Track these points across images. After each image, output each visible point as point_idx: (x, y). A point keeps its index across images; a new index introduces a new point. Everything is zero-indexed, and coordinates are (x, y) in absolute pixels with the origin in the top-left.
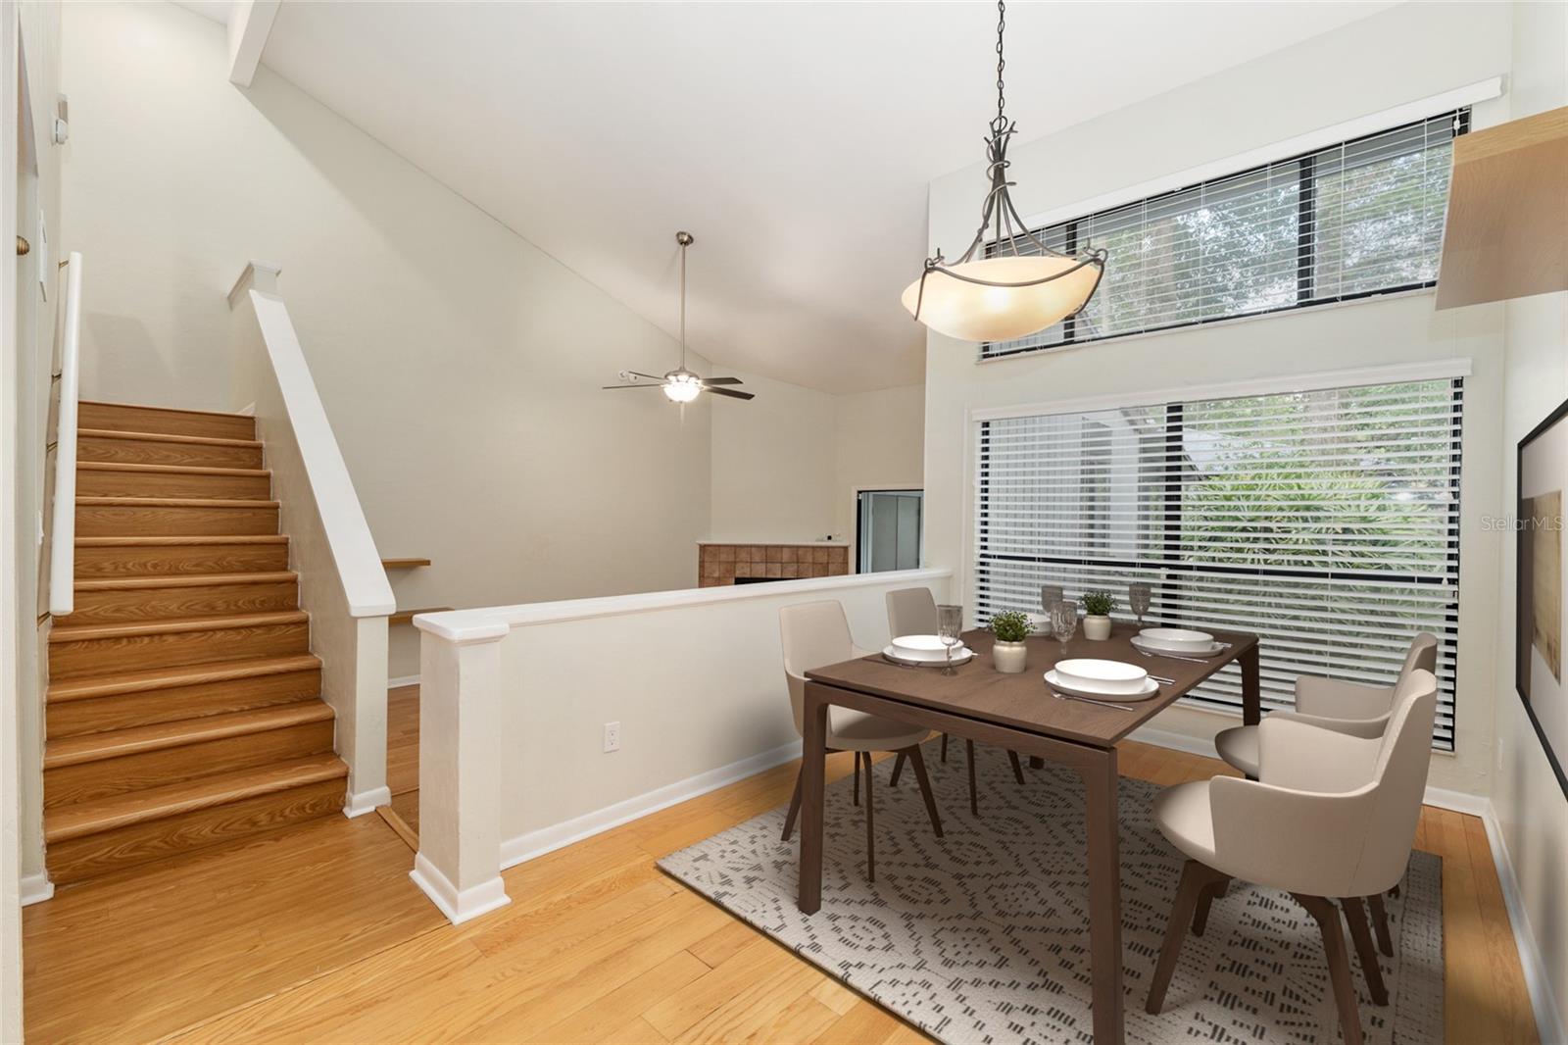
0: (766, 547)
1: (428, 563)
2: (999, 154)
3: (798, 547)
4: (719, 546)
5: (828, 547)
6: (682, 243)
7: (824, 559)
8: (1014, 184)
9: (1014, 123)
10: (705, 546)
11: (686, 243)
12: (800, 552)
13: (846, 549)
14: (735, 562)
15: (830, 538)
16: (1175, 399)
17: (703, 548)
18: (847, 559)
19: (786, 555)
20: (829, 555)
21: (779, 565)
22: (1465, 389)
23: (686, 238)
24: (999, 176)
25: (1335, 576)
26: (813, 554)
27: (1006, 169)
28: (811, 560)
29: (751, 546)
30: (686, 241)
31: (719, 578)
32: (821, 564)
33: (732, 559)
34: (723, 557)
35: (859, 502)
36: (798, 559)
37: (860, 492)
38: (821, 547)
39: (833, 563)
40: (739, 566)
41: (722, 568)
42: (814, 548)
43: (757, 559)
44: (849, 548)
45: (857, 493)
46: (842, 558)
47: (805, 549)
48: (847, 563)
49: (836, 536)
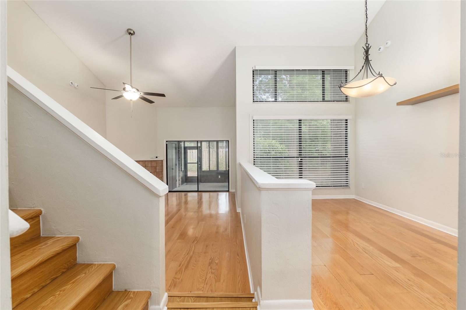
2: (367, 52)
3: (145, 161)
5: (156, 161)
6: (130, 33)
7: (155, 165)
8: (371, 60)
9: (371, 46)
11: (132, 34)
13: (162, 161)
15: (157, 157)
16: (300, 118)
18: (163, 164)
20: (156, 164)
22: (348, 121)
23: (132, 32)
24: (367, 57)
25: (333, 157)
26: (151, 163)
27: (369, 56)
28: (150, 166)
30: (131, 33)
32: (154, 167)
35: (167, 145)
36: (145, 165)
37: (167, 141)
38: (154, 161)
39: (158, 166)
42: (151, 161)
44: (163, 161)
45: (166, 142)
46: (161, 164)
47: (148, 162)
48: (163, 166)
49: (159, 156)
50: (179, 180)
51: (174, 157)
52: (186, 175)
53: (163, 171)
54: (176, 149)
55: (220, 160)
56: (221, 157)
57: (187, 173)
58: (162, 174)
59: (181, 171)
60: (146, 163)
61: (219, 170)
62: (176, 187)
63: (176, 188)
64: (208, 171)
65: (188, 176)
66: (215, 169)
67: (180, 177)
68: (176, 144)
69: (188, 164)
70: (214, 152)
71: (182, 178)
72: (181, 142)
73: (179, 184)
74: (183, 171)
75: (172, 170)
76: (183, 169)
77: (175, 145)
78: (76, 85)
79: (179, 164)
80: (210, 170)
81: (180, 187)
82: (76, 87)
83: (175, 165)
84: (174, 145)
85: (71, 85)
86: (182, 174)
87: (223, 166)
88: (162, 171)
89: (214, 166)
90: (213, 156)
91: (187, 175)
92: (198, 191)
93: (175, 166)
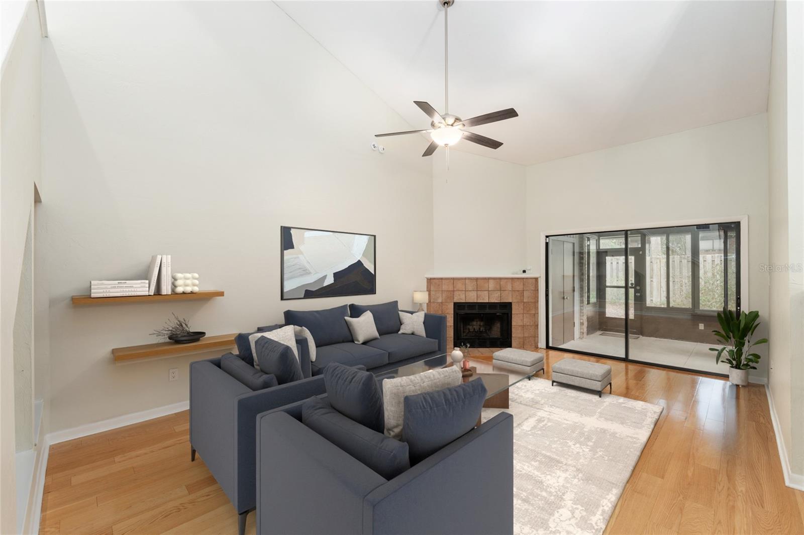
0: (477, 279)
1: (221, 294)
3: (500, 279)
4: (442, 279)
5: (523, 278)
7: (520, 288)
10: (431, 279)
12: (502, 283)
13: (536, 279)
14: (454, 291)
15: (524, 271)
17: (430, 281)
18: (538, 287)
19: (492, 285)
20: (524, 284)
21: (486, 292)
26: (512, 284)
28: (510, 288)
29: (465, 279)
31: (442, 303)
32: (518, 291)
33: (451, 288)
34: (445, 287)
35: (547, 244)
36: (500, 287)
37: (547, 237)
38: (518, 278)
39: (527, 291)
40: (456, 293)
41: (444, 295)
42: (512, 279)
43: (470, 288)
44: (539, 279)
45: (545, 237)
46: (534, 286)
47: (506, 280)
48: (538, 290)
49: (529, 270)
50: (582, 324)
51: (569, 271)
52: (601, 313)
53: (538, 302)
54: (574, 255)
55: (705, 283)
56: (710, 275)
57: (605, 307)
58: (537, 308)
59: (588, 303)
60: (501, 283)
61: (701, 308)
62: (574, 339)
63: (573, 341)
64: (663, 309)
65: (607, 316)
66: (688, 304)
67: (585, 318)
68: (574, 244)
69: (607, 289)
70: (685, 262)
71: (589, 320)
72: (589, 239)
73: (581, 332)
74: (594, 304)
75: (563, 300)
76: (593, 299)
77: (571, 245)
78: (381, 148)
79: (581, 288)
80: (671, 305)
81: (584, 339)
82: (382, 152)
83: (572, 291)
84: (568, 247)
85: (374, 150)
86: (589, 310)
87: (713, 298)
88: (536, 302)
89: (684, 295)
90: (681, 273)
91: (604, 313)
92: (626, 360)
93: (572, 294)
